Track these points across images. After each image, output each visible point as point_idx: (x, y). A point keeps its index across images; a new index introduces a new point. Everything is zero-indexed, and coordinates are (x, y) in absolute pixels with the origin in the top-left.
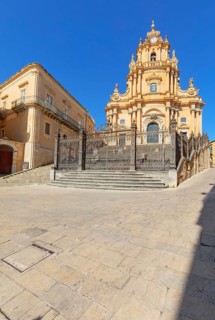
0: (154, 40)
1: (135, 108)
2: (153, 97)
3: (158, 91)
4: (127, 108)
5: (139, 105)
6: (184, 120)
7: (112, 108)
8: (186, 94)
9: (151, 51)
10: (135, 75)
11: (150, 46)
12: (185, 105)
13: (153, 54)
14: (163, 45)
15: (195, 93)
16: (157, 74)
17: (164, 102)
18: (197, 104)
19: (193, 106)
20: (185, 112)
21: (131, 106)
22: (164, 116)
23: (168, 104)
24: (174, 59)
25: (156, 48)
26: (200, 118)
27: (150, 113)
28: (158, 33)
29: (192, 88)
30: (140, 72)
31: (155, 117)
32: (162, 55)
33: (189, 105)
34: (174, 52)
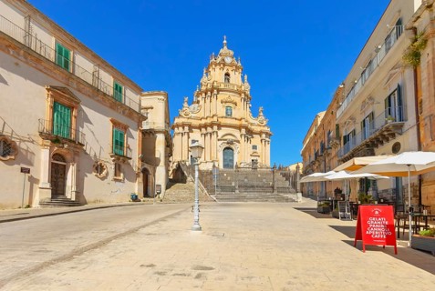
0: (228, 60)
1: (209, 130)
2: (229, 121)
3: (233, 116)
4: (200, 128)
5: (215, 128)
6: (255, 147)
7: (183, 125)
8: (257, 122)
9: (225, 71)
10: (209, 94)
11: (224, 65)
12: (256, 134)
13: (227, 75)
14: (237, 68)
15: (265, 123)
16: (233, 98)
17: (239, 128)
18: (267, 134)
19: (264, 136)
20: (256, 140)
21: (205, 126)
22: (238, 142)
23: (243, 131)
24: (247, 84)
25: (230, 69)
26: (268, 146)
27: (226, 137)
28: (232, 53)
29: (262, 117)
30: (215, 92)
31: (231, 143)
32: (236, 78)
33: (260, 133)
34: (246, 77)
